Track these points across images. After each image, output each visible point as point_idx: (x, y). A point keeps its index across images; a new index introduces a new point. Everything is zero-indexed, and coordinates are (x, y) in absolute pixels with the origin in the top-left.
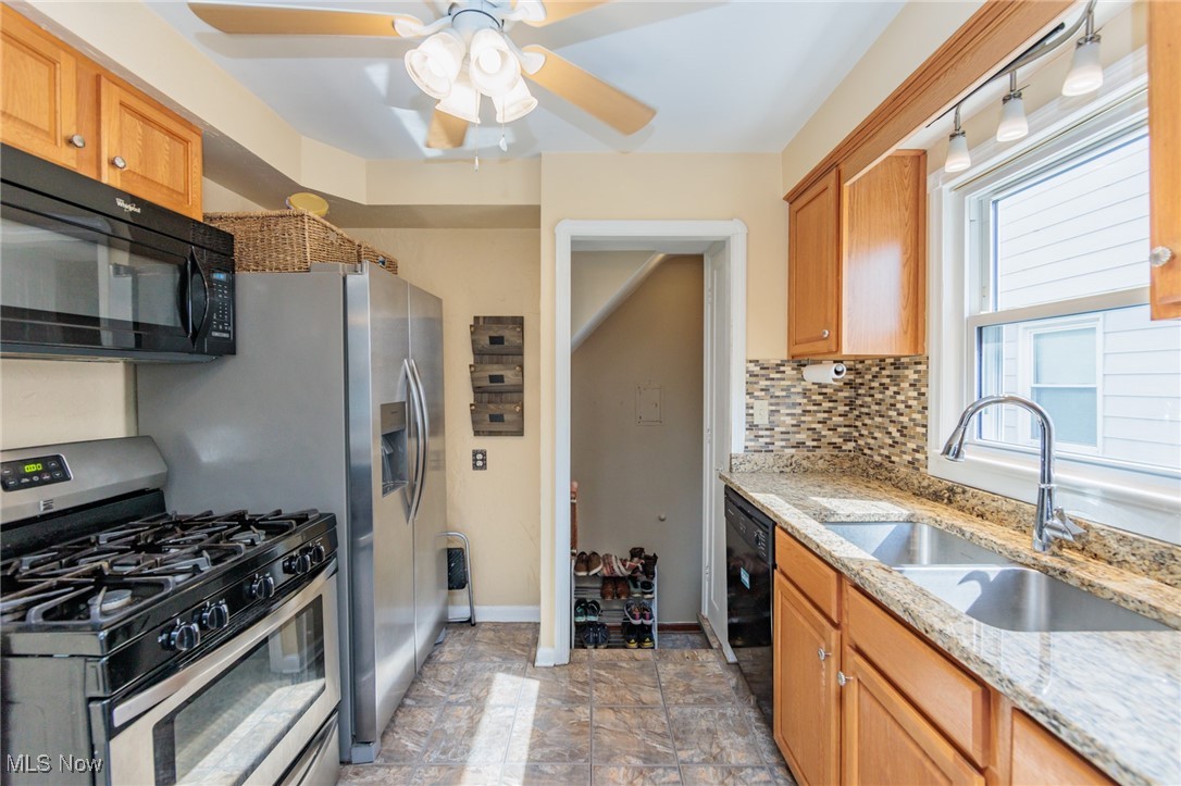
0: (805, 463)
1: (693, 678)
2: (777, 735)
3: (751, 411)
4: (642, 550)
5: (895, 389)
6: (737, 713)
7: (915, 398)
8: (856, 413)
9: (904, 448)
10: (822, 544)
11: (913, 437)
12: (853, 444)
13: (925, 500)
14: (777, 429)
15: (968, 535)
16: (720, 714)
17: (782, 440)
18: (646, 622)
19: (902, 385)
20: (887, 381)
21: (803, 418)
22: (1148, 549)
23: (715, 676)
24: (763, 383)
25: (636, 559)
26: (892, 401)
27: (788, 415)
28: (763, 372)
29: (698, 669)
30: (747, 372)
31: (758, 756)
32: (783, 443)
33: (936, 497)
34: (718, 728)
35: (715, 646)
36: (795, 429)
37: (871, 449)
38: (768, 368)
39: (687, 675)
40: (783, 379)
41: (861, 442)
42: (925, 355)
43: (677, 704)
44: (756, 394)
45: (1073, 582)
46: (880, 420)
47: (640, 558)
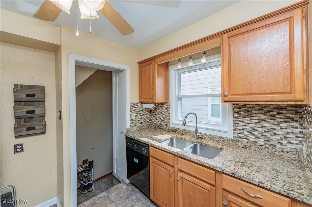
0: (143, 127)
1: (120, 193)
2: (152, 197)
3: (131, 116)
4: (87, 160)
5: (162, 109)
6: (135, 197)
7: (167, 111)
8: (152, 114)
9: (164, 122)
10: (170, 150)
11: (167, 119)
12: (151, 121)
13: (170, 132)
14: (137, 120)
15: (184, 139)
16: (132, 200)
17: (138, 122)
18: (90, 183)
19: (164, 108)
20: (160, 107)
21: (142, 116)
22: (210, 136)
23: (126, 189)
24: (134, 109)
25: (85, 164)
26: (161, 112)
27: (139, 116)
28: (134, 106)
29: (120, 190)
30: (131, 106)
31: (145, 205)
32: (138, 123)
33: (173, 131)
34: (133, 204)
35: (122, 181)
36: (141, 119)
37: (156, 122)
38: (135, 105)
39: (119, 194)
40: (138, 107)
41: (153, 120)
42: (169, 102)
43: (120, 204)
44: (132, 111)
45: (204, 144)
46: (158, 116)
47: (87, 163)
